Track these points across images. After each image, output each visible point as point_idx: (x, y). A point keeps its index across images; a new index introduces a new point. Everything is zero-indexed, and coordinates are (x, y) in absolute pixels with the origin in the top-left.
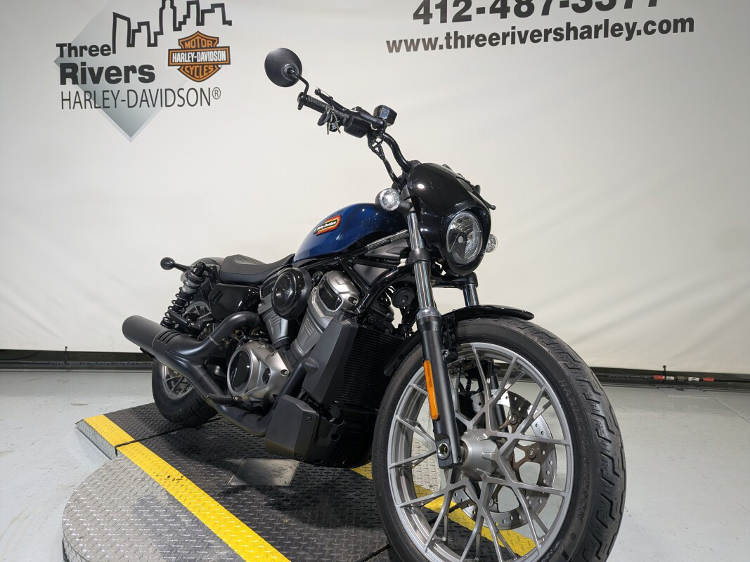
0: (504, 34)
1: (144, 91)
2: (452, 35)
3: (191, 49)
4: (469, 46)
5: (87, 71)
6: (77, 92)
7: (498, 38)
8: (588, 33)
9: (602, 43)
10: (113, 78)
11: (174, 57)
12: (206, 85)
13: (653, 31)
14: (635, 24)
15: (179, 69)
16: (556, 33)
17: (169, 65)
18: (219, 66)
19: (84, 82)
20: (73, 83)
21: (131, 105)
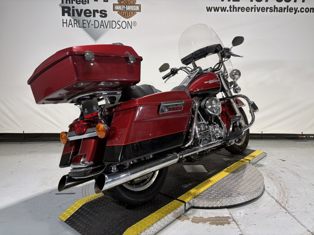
0: (251, 7)
1: (102, 21)
2: (232, 6)
3: (123, 4)
4: (238, 11)
5: (75, 10)
6: (70, 20)
7: (249, 9)
8: (281, 10)
9: (286, 14)
10: (88, 15)
11: (115, 7)
12: (130, 20)
13: (303, 11)
14: (297, 8)
15: (118, 13)
16: (270, 9)
17: (114, 11)
18: (136, 12)
19: (74, 15)
20: (68, 16)
21: (96, 27)
